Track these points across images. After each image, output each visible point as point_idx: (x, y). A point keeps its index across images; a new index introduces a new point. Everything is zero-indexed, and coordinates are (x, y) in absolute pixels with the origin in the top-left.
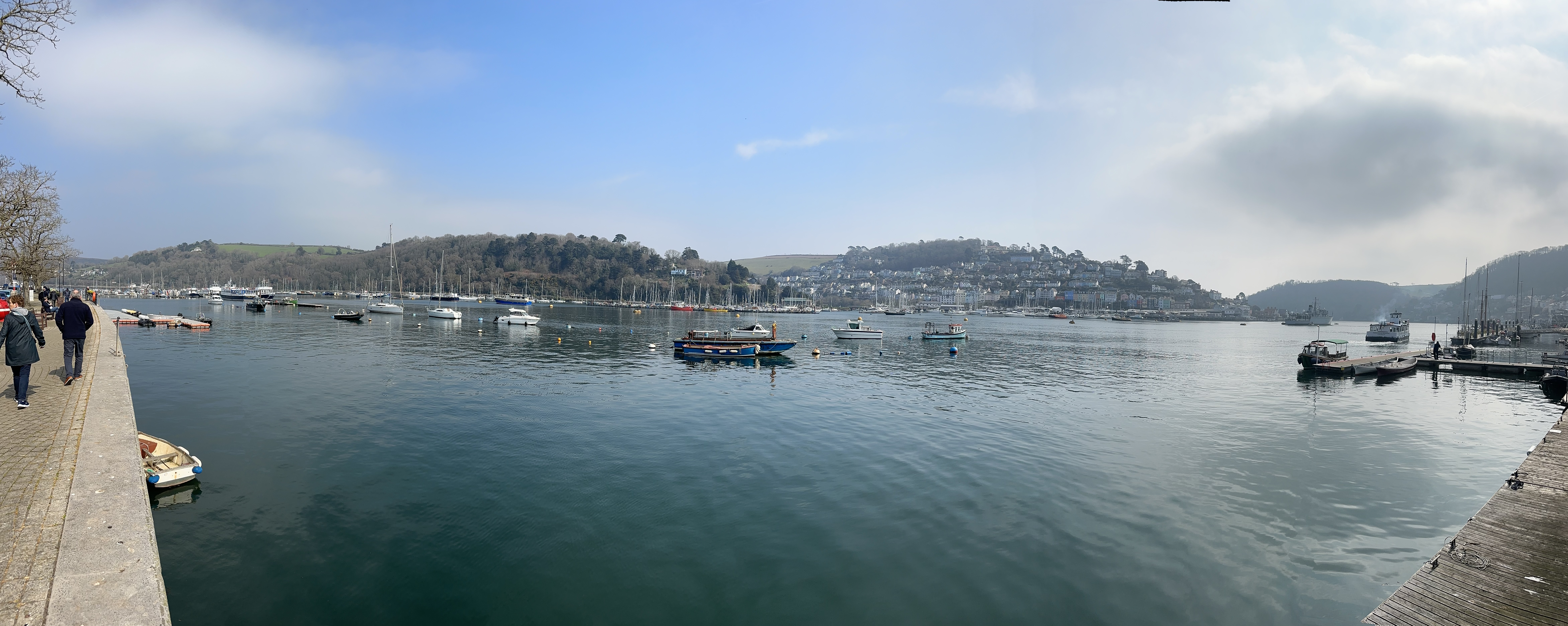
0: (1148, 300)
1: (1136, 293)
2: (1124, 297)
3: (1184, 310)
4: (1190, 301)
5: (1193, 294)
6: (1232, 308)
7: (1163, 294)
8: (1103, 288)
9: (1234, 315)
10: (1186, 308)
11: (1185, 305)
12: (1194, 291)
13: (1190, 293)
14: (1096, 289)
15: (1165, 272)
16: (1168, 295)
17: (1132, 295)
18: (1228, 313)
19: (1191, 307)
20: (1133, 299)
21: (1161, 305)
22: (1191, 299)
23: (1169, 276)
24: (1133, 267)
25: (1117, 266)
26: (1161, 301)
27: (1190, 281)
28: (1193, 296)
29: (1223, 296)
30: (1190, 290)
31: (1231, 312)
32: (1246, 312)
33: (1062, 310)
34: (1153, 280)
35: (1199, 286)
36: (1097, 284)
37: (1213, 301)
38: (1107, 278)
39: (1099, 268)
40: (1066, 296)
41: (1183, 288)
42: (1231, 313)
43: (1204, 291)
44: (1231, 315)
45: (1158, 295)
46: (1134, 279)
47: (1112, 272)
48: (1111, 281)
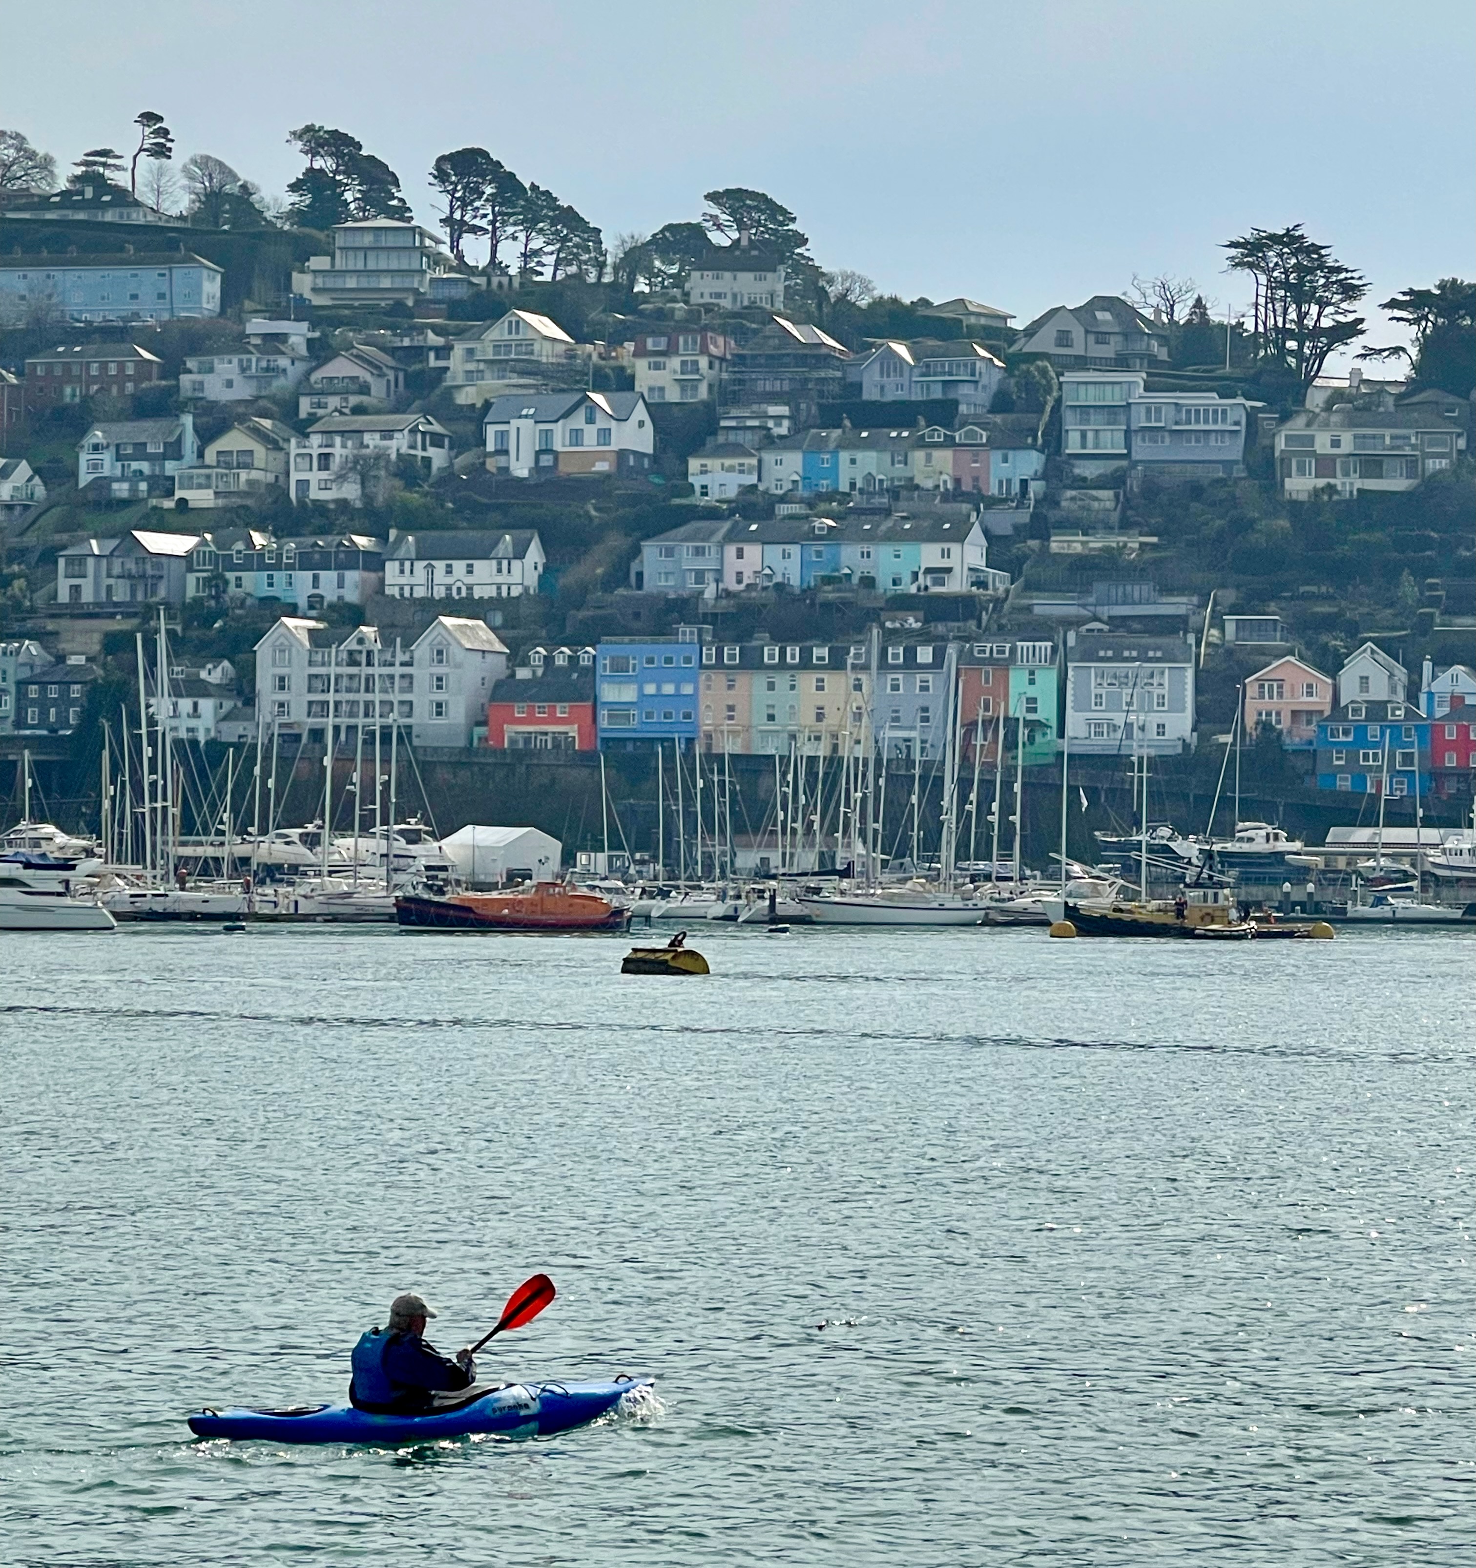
1: (1413, 645)
2: (1286, 690)
8: (1042, 604)
14: (956, 612)
17: (1367, 678)
20: (1381, 712)
24: (1380, 351)
25: (1198, 344)
36: (974, 553)
38: (1081, 483)
39: (990, 377)
46: (1397, 484)
47: (1140, 420)
48: (1125, 525)
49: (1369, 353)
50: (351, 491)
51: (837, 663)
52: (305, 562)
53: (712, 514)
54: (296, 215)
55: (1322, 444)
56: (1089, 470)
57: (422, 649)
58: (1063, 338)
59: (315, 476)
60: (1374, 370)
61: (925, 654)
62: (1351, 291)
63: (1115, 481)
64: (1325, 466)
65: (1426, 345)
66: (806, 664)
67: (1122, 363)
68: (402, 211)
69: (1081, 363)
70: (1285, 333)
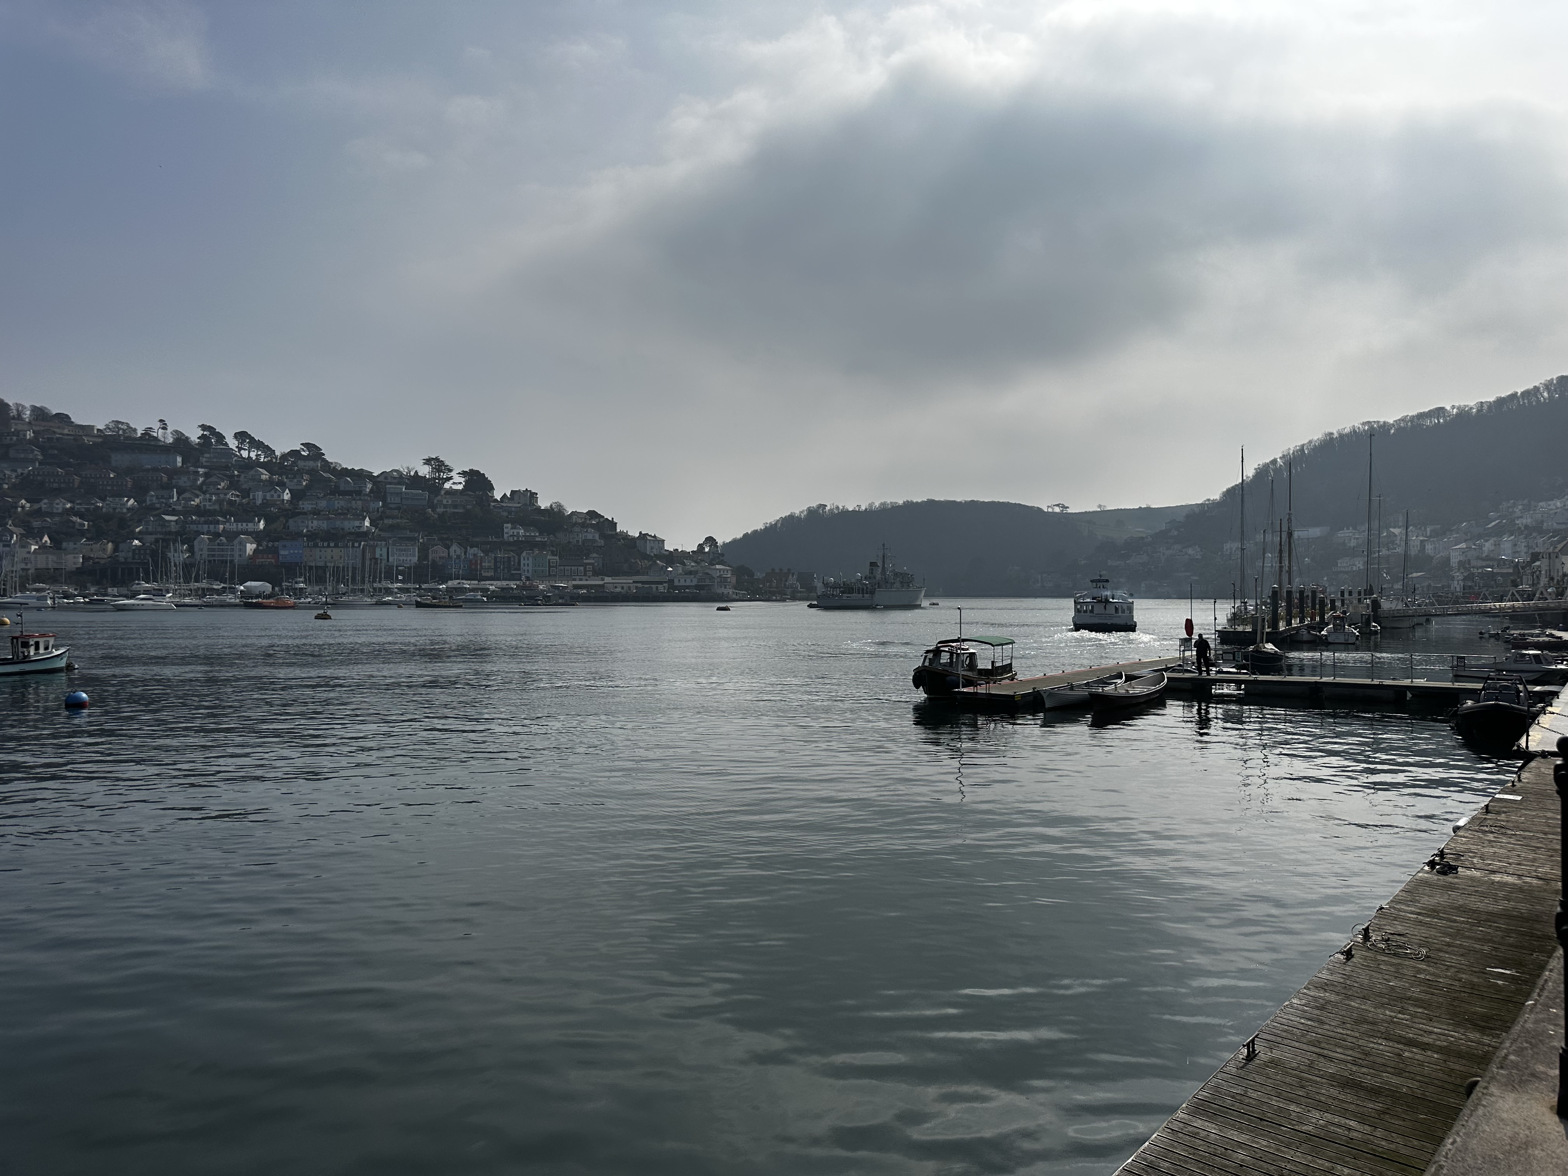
0: (495, 558)
1: (465, 543)
2: (438, 552)
3: (581, 580)
4: (593, 559)
5: (602, 542)
6: (690, 573)
7: (530, 544)
8: (383, 534)
9: (697, 587)
10: (585, 575)
11: (582, 568)
12: (603, 536)
13: (594, 541)
14: (364, 535)
15: (533, 496)
16: (542, 546)
17: (455, 550)
18: (682, 583)
19: (596, 573)
20: (458, 557)
21: (526, 568)
22: (595, 555)
23: (543, 503)
24: (457, 483)
25: (416, 480)
26: (527, 562)
27: (592, 514)
28: (600, 547)
29: (669, 547)
30: (592, 535)
31: (688, 581)
32: (723, 581)
33: (273, 588)
34: (505, 514)
35: (613, 524)
36: (367, 523)
37: (646, 557)
38: (391, 509)
39: (369, 486)
40: (282, 552)
41: (577, 529)
42: (688, 583)
43: (625, 536)
44: (688, 587)
45: (520, 546)
46: (461, 510)
47: (404, 496)
48: (401, 518)
49: (454, 483)
50: (217, 507)
51: (336, 546)
52: (206, 523)
53: (305, 514)
54: (199, 444)
55: (445, 502)
56: (392, 506)
57: (236, 542)
58: (386, 478)
59: (208, 504)
60: (455, 487)
61: (356, 545)
62: (450, 471)
63: (399, 508)
64: (445, 506)
65: (466, 482)
66: (329, 546)
67: (399, 483)
68: (226, 444)
69: (390, 483)
70: (436, 479)
